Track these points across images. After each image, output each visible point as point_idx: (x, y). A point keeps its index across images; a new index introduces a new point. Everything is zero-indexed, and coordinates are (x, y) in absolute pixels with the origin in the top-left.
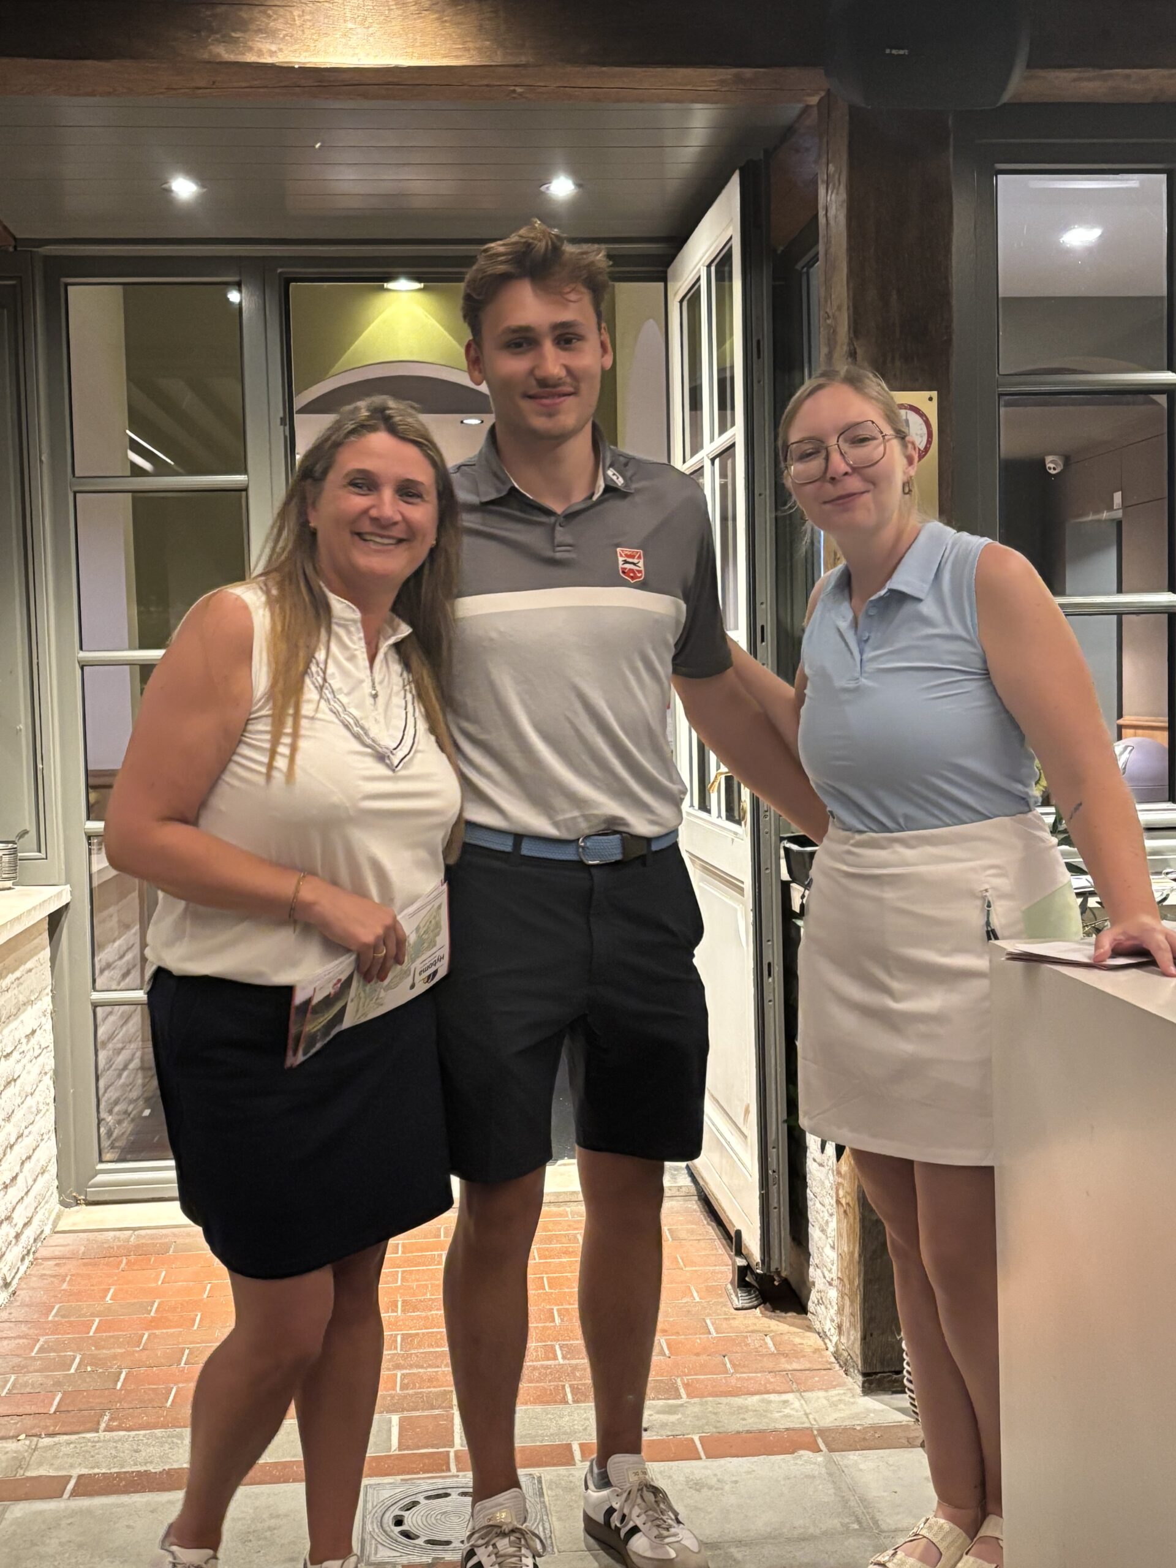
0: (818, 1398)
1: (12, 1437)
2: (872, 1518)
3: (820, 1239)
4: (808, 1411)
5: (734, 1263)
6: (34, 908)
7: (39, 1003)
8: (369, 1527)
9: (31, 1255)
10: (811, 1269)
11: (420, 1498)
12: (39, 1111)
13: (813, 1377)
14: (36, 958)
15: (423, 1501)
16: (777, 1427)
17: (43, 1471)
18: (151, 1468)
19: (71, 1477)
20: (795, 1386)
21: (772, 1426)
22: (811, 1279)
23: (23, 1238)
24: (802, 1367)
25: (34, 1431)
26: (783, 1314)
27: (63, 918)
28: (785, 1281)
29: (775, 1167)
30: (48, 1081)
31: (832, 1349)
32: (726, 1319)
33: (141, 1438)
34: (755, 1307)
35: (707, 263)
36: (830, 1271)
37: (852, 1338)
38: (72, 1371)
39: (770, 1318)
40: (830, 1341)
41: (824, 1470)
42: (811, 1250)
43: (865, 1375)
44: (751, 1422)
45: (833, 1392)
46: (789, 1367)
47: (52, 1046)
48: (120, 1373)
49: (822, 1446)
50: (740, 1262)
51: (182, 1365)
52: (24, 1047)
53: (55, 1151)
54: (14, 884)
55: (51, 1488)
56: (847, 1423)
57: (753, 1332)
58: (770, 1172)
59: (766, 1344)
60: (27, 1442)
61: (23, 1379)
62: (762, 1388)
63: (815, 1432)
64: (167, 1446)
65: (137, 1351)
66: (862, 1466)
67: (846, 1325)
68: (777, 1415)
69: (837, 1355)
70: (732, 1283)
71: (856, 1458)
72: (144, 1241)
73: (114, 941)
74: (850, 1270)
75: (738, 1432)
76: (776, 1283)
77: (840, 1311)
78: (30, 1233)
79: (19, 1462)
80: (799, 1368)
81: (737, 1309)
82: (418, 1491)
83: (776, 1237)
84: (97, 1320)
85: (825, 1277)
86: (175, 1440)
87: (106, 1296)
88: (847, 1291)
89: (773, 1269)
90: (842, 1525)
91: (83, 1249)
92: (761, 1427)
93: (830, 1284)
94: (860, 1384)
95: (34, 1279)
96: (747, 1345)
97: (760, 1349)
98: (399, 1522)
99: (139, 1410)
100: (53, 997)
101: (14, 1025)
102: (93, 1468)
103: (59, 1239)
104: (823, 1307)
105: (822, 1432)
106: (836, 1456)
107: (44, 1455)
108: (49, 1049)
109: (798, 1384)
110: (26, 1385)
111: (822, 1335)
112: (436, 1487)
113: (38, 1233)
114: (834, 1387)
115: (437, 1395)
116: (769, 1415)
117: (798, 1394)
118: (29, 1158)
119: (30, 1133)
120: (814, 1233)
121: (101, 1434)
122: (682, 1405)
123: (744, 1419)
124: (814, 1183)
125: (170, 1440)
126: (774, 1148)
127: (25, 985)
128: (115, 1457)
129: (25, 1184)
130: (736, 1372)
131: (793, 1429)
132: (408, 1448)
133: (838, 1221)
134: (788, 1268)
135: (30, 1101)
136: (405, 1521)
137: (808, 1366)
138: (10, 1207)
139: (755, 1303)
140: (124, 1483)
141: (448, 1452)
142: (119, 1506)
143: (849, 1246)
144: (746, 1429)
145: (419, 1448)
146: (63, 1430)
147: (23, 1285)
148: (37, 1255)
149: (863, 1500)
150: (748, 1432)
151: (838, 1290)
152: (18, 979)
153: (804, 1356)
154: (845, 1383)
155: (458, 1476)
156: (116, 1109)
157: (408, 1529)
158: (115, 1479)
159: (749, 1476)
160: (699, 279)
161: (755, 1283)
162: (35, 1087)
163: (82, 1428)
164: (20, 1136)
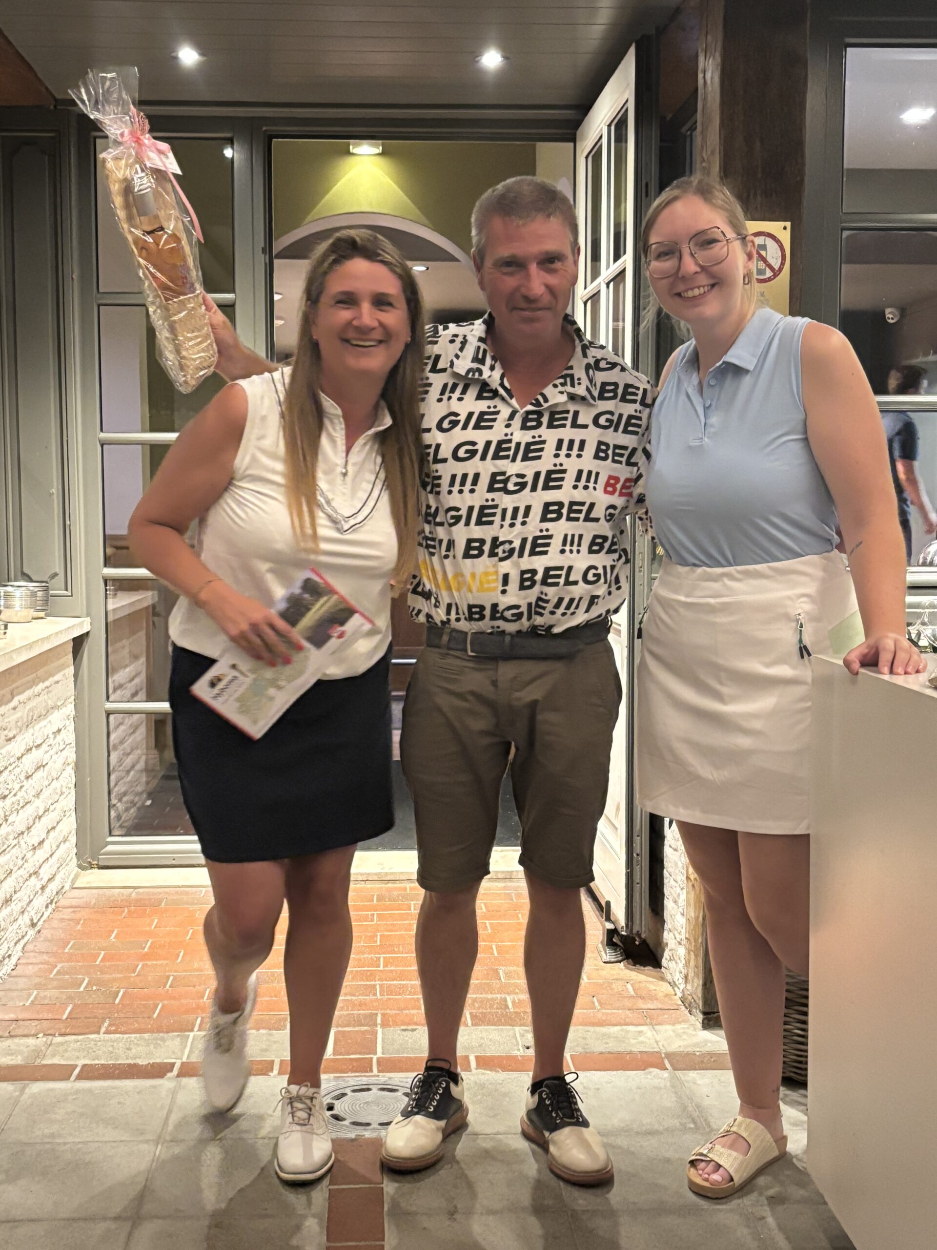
0: (666, 1030)
1: (33, 1035)
2: (705, 1120)
3: (673, 908)
4: (658, 1039)
5: (604, 927)
6: (61, 632)
7: (64, 709)
9: (54, 904)
10: (665, 934)
11: (348, 1091)
12: (62, 793)
13: (664, 1014)
14: (62, 673)
16: (633, 1050)
17: (56, 1061)
18: (140, 1062)
19: (76, 1066)
20: (648, 1020)
21: (629, 1049)
22: (665, 941)
23: (48, 890)
24: (655, 1007)
25: (49, 1032)
26: (642, 968)
27: (85, 643)
28: (644, 942)
29: (638, 851)
30: (70, 771)
31: (679, 995)
32: (596, 969)
33: (133, 1039)
34: (620, 962)
35: (608, 123)
36: (680, 933)
37: (696, 985)
38: (82, 989)
39: (631, 970)
40: (679, 988)
41: (668, 1084)
42: (665, 918)
43: (705, 1013)
44: (613, 1046)
45: (678, 1027)
46: (644, 1006)
47: (74, 744)
48: (119, 992)
49: (668, 1065)
50: (610, 926)
51: (167, 987)
52: (51, 741)
53: (75, 826)
54: (46, 615)
55: (62, 1073)
56: (690, 1049)
57: (617, 980)
58: (635, 855)
59: (627, 989)
60: (44, 1039)
61: (43, 994)
62: (622, 1022)
63: (663, 1056)
64: (152, 1046)
65: (132, 977)
66: (699, 1082)
67: (691, 975)
68: (633, 1041)
69: (683, 1000)
70: (602, 943)
71: (694, 1075)
72: (142, 897)
73: (126, 666)
74: (695, 931)
75: (601, 1053)
76: (637, 943)
77: (687, 964)
78: (53, 887)
79: (38, 1053)
80: (652, 1008)
81: (605, 962)
82: (346, 1086)
83: (638, 906)
84: (103, 953)
85: (675, 938)
86: (159, 1042)
87: (111, 936)
88: (693, 949)
89: (634, 931)
90: (681, 1124)
91: (94, 901)
92: (620, 1049)
93: (680, 944)
94: (701, 1022)
95: (56, 921)
96: (612, 989)
97: (623, 993)
98: (330, 1108)
99: (132, 1020)
100: (75, 705)
101: (43, 723)
102: (94, 1060)
103: (76, 893)
104: (673, 962)
105: (669, 1055)
106: (679, 1073)
107: (57, 1049)
108: (72, 745)
109: (651, 1019)
110: (45, 997)
111: (673, 984)
112: (360, 1083)
113: (60, 887)
114: (680, 1023)
115: (365, 1015)
116: (627, 1041)
117: (651, 1027)
118: (53, 828)
119: (55, 809)
120: (668, 904)
121: (102, 1036)
123: (606, 1043)
124: (670, 865)
125: (155, 1042)
126: (638, 836)
127: (53, 693)
128: (112, 1053)
129: (50, 848)
130: (602, 1008)
131: (645, 1052)
132: (340, 1054)
133: (688, 893)
134: (647, 931)
135: (55, 784)
136: (336, 1107)
137: (660, 1006)
138: (38, 865)
139: (620, 958)
140: (117, 1072)
141: (372, 1059)
142: (113, 1088)
143: (695, 912)
144: (607, 1050)
145: (349, 1054)
146: (73, 1031)
147: (46, 925)
148: (58, 904)
149: (698, 1106)
150: (610, 1053)
151: (685, 947)
152: (47, 687)
153: (657, 999)
154: (689, 1020)
155: (378, 1076)
156: (125, 799)
157: (337, 1113)
158: (111, 1068)
159: (609, 1085)
160: (601, 137)
161: (620, 944)
162: (59, 773)
163: (87, 1031)
164: (46, 810)
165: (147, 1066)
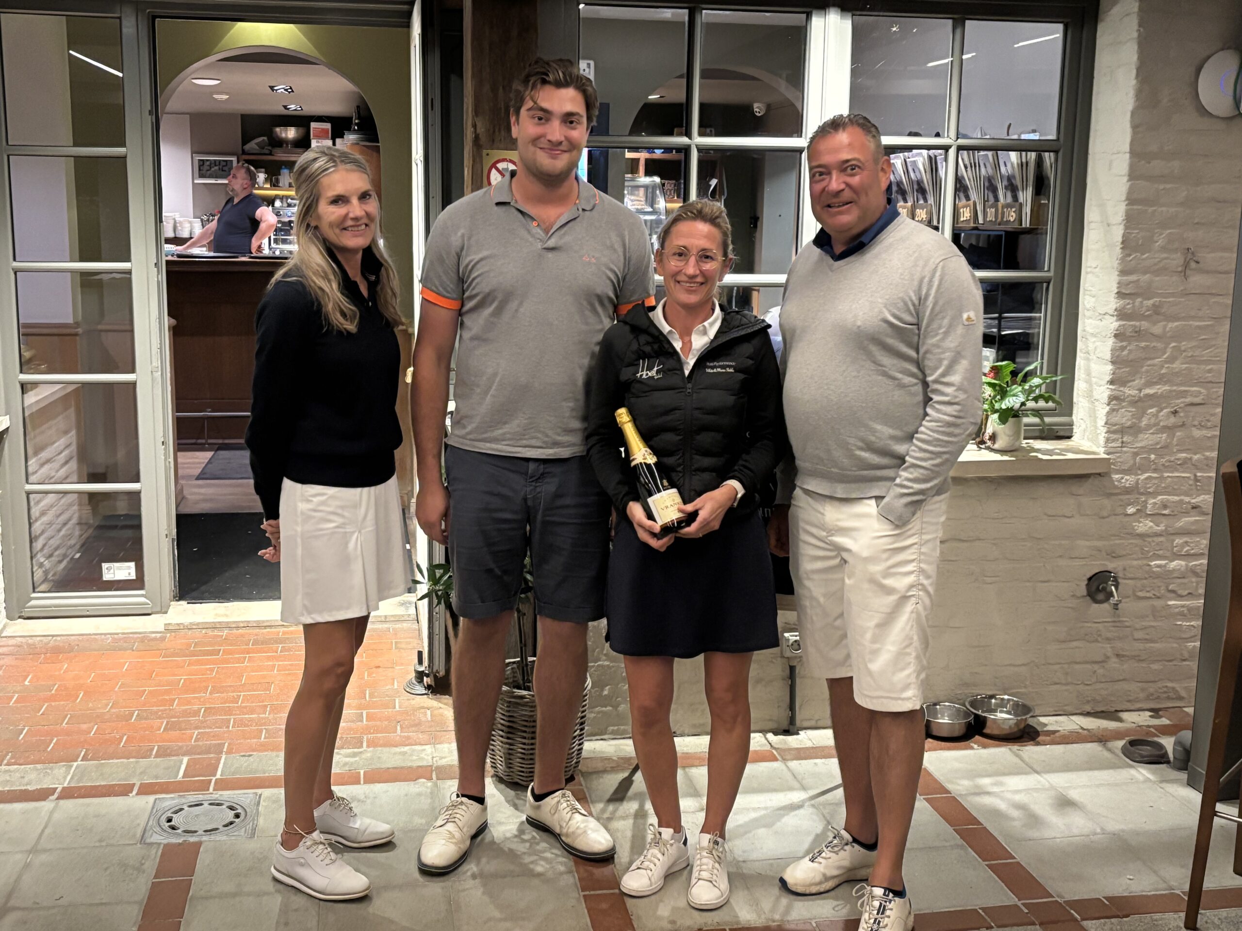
0: (443, 749)
4: (434, 757)
5: (415, 669)
8: (150, 823)
11: (185, 806)
13: (446, 735)
15: (186, 808)
16: (412, 766)
20: (432, 742)
21: (409, 765)
24: (442, 730)
26: (441, 697)
27: (5, 437)
33: (27, 769)
34: (427, 694)
39: (433, 699)
41: (429, 791)
44: (399, 763)
46: (434, 730)
48: (24, 729)
49: (434, 776)
51: (64, 724)
57: (421, 709)
58: (435, 614)
59: (427, 715)
62: (414, 742)
63: (433, 769)
64: (42, 774)
65: (37, 716)
68: (415, 758)
72: (58, 644)
75: (389, 768)
80: (439, 730)
82: (186, 802)
83: (437, 654)
84: (17, 695)
86: (48, 771)
87: (26, 680)
89: (434, 670)
91: (18, 648)
92: (403, 765)
96: (414, 716)
97: (421, 718)
98: (169, 820)
99: (29, 753)
103: (3, 642)
105: (438, 769)
106: (440, 783)
109: (435, 741)
112: (196, 800)
115: (215, 745)
116: (410, 758)
117: (433, 747)
121: (3, 767)
122: (361, 752)
123: (395, 760)
125: (45, 771)
128: (9, 781)
130: (402, 732)
131: (421, 766)
132: (188, 777)
136: (173, 819)
137: (445, 728)
140: (10, 796)
144: (394, 766)
145: (194, 777)
150: (394, 768)
155: (212, 794)
157: (174, 824)
158: (5, 794)
165: (34, 791)
